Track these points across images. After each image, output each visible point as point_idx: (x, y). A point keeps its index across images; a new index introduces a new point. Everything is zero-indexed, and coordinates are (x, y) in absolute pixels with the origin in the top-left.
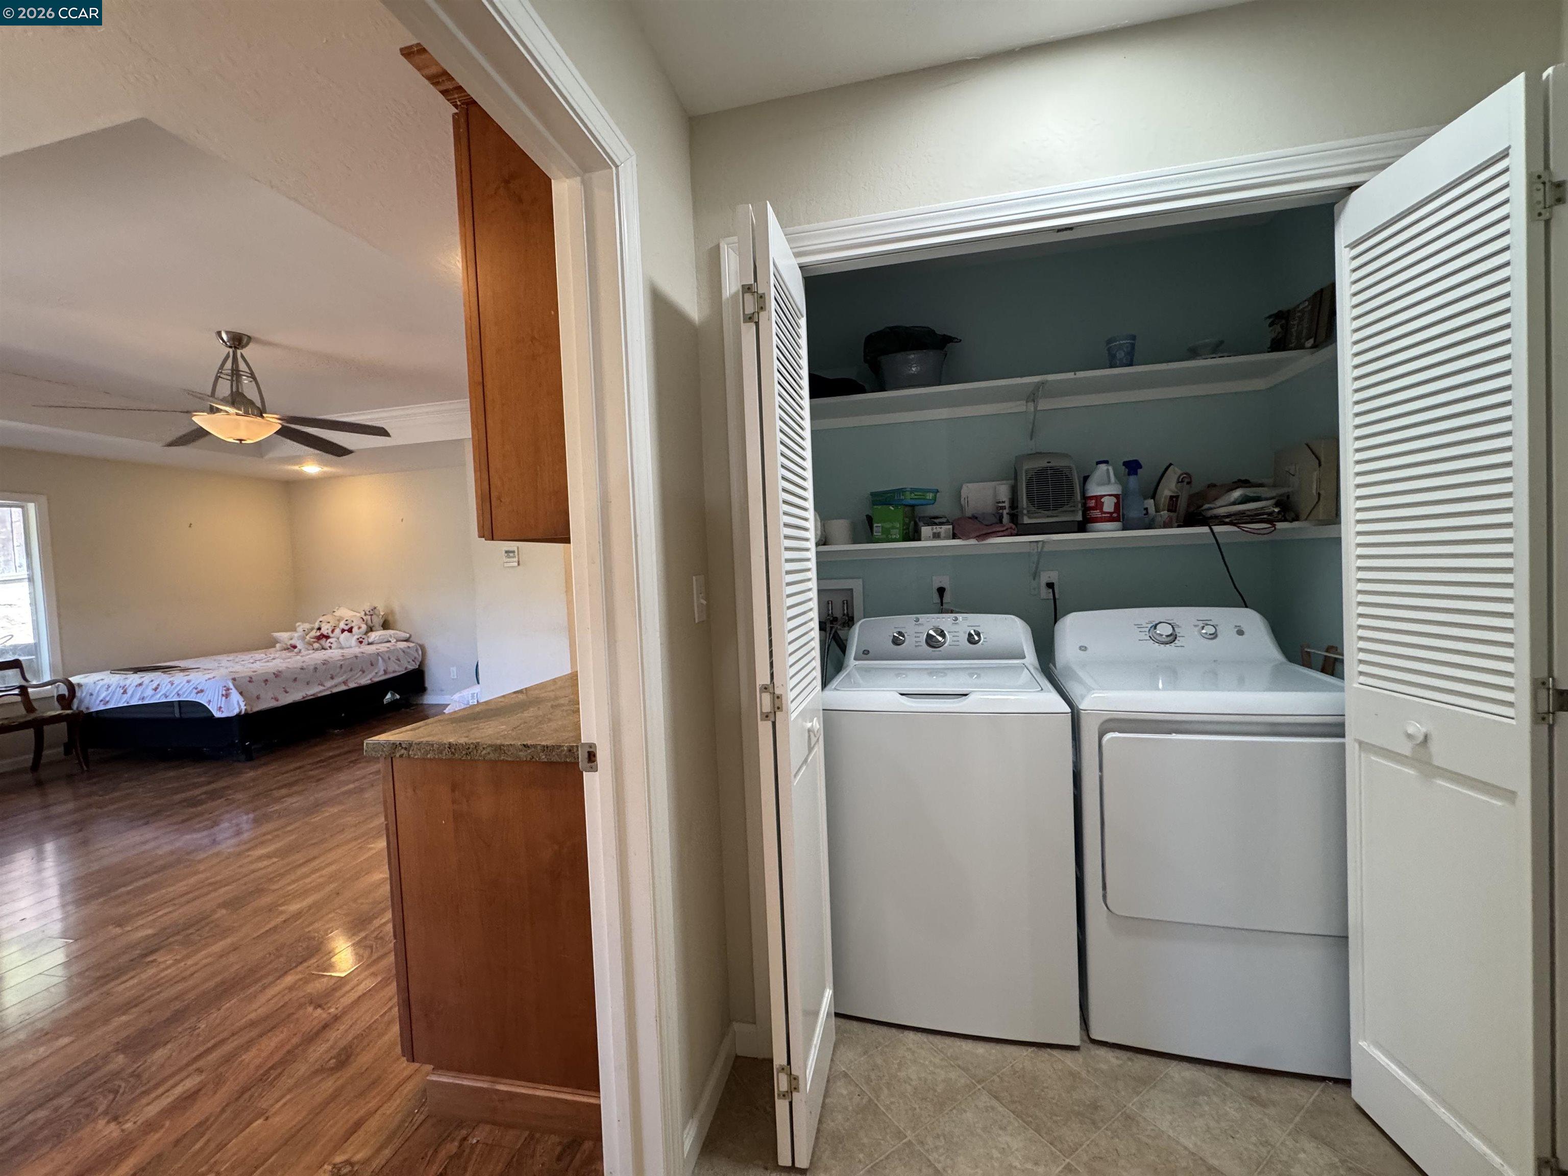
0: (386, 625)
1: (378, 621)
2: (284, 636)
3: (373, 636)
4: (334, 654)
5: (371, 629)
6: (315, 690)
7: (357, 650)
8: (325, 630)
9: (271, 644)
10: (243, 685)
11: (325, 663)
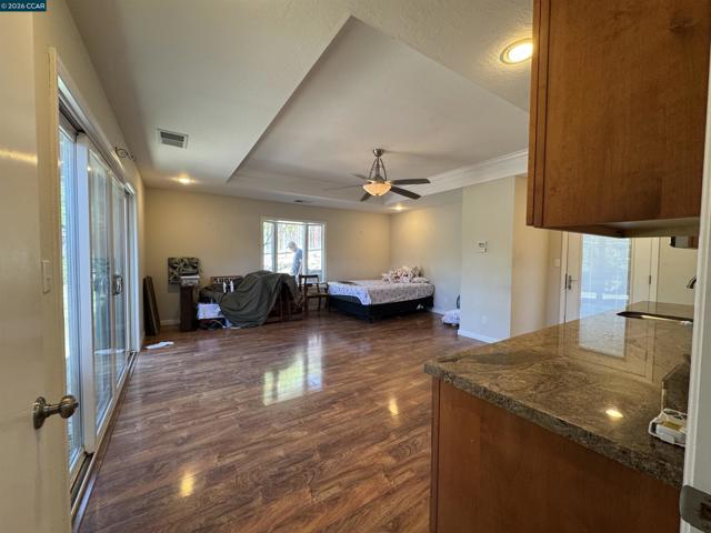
0: (420, 275)
1: (417, 273)
2: (385, 275)
3: (415, 279)
4: (401, 285)
5: (414, 276)
6: (393, 300)
7: (408, 284)
8: (399, 274)
9: (381, 278)
10: (372, 294)
11: (398, 288)
